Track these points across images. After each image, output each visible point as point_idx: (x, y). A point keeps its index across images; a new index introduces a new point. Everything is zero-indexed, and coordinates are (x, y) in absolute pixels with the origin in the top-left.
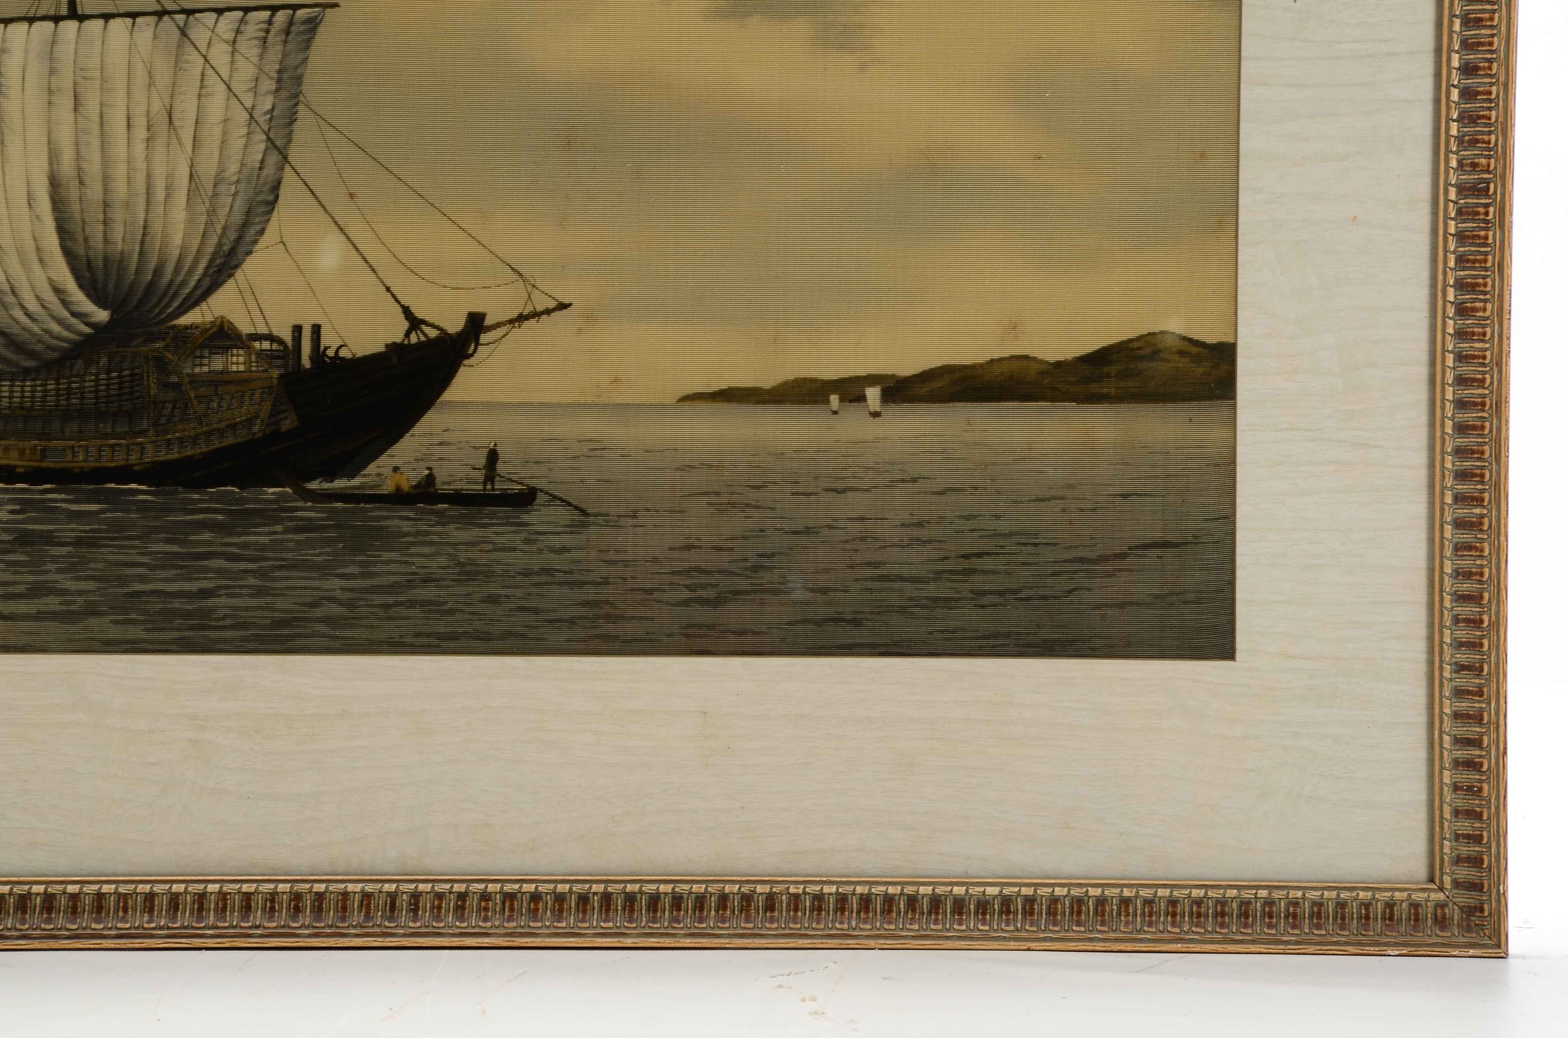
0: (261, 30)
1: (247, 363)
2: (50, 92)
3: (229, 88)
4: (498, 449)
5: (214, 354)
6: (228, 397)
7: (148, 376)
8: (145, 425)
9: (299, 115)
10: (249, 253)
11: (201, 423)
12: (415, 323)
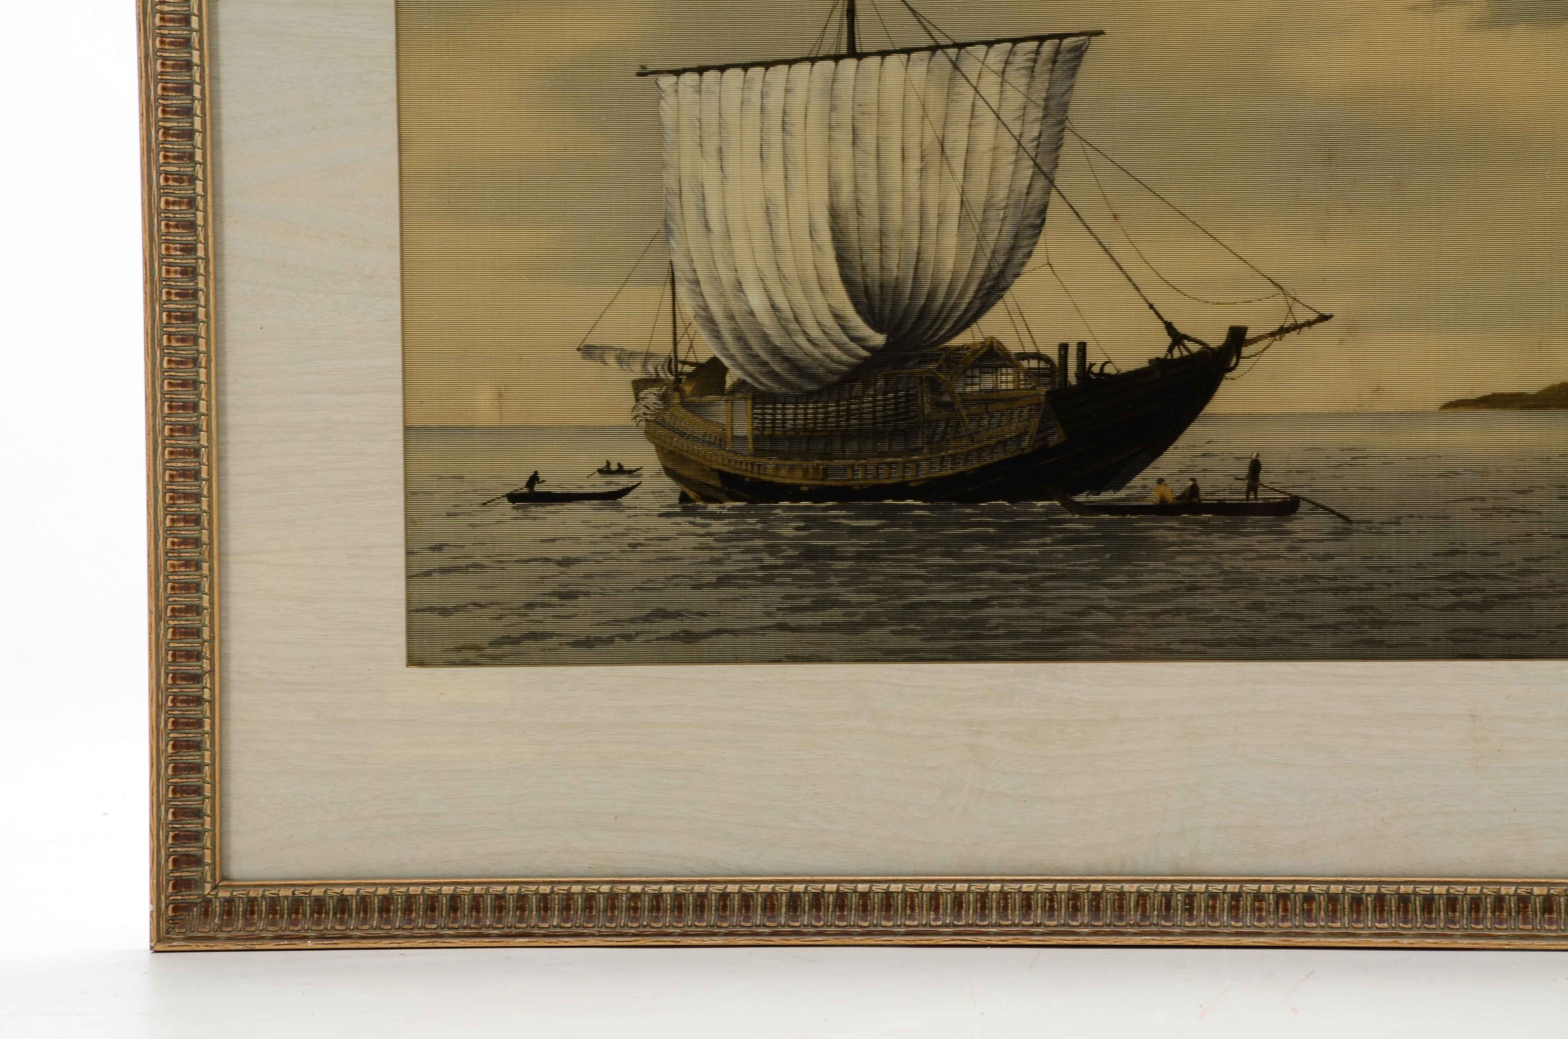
0: (1029, 60)
1: (1017, 381)
2: (830, 128)
3: (998, 118)
4: (1260, 459)
5: (984, 373)
6: (998, 415)
7: (922, 396)
8: (919, 443)
9: (1065, 141)
10: (1017, 275)
11: (972, 440)
12: (1177, 338)
